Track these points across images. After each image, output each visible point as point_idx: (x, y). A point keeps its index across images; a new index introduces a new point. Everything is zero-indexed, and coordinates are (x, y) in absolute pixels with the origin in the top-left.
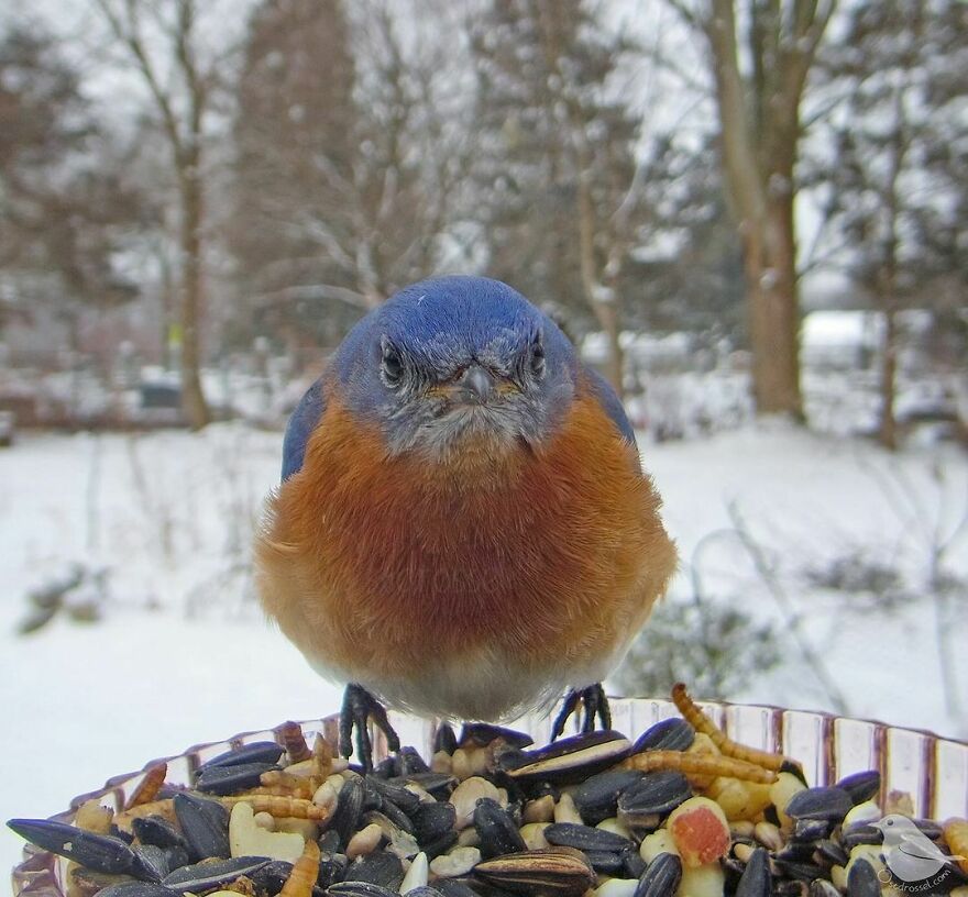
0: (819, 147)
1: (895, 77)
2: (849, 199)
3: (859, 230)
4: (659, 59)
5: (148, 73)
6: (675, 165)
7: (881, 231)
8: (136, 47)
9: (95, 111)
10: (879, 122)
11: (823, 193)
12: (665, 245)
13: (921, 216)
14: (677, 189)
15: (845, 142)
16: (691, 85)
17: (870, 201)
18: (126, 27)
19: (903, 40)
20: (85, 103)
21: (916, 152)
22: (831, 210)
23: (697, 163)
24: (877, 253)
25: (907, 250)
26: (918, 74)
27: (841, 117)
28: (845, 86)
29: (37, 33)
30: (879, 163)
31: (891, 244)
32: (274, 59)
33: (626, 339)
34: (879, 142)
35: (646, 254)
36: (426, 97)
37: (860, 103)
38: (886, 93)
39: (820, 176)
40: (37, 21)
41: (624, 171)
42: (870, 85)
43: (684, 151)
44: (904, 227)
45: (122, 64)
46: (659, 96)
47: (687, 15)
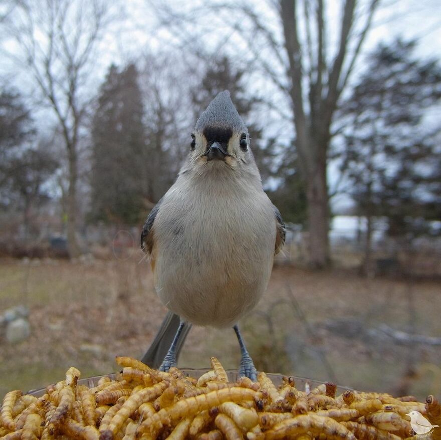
1: (372, 114)
2: (352, 164)
3: (357, 178)
4: (271, 106)
5: (57, 110)
6: (277, 150)
7: (366, 179)
8: (52, 99)
10: (364, 132)
14: (278, 161)
15: (350, 141)
16: (284, 117)
17: (361, 167)
19: (375, 99)
20: (32, 120)
22: (343, 168)
23: (288, 150)
24: (363, 189)
25: (376, 187)
28: (349, 119)
29: (14, 94)
30: (365, 150)
31: (369, 184)
32: (110, 105)
34: (365, 141)
36: (172, 121)
37: (357, 125)
38: (367, 121)
39: (338, 155)
40: (13, 89)
42: (363, 117)
43: (282, 146)
44: (375, 176)
45: (47, 106)
46: (271, 122)
47: (282, 88)
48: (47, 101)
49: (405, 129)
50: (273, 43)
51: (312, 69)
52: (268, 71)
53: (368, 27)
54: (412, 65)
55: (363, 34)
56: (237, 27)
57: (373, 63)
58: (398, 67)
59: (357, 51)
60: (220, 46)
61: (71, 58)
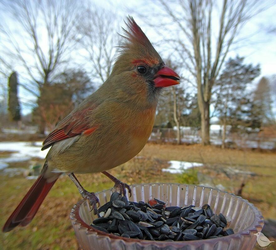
0: (214, 97)
1: (227, 86)
2: (219, 105)
3: (221, 110)
4: (188, 81)
6: (190, 98)
7: (224, 111)
8: (101, 75)
9: (93, 85)
10: (224, 93)
11: (214, 104)
12: (188, 112)
13: (231, 109)
14: (190, 103)
15: (219, 97)
16: (194, 86)
17: (222, 106)
18: (99, 72)
19: (228, 80)
20: (92, 83)
21: (230, 98)
22: (216, 107)
23: (194, 98)
24: (223, 115)
25: (228, 114)
26: (231, 86)
27: (218, 92)
28: (219, 87)
29: (84, 71)
30: (224, 100)
31: (226, 113)
33: (181, 127)
34: (224, 96)
35: (185, 113)
37: (221, 90)
38: (226, 89)
39: (214, 102)
40: (84, 69)
41: (181, 99)
42: (223, 87)
43: (192, 97)
44: (228, 110)
45: (98, 77)
46: (188, 87)
47: (193, 74)
48: (98, 75)
49: (239, 92)
50: (190, 57)
51: (205, 67)
52: (188, 67)
53: (227, 51)
54: (243, 67)
55: (225, 54)
56: (176, 49)
57: (228, 66)
58: (237, 67)
59: (223, 61)
60: (169, 56)
61: (108, 58)
